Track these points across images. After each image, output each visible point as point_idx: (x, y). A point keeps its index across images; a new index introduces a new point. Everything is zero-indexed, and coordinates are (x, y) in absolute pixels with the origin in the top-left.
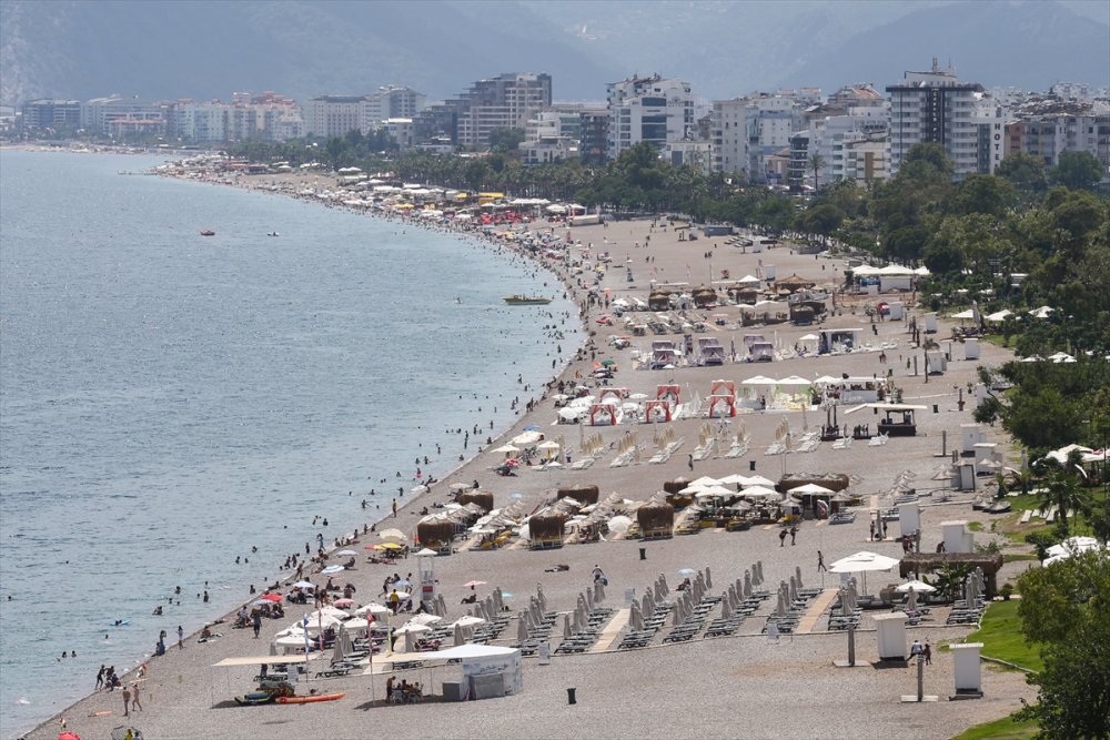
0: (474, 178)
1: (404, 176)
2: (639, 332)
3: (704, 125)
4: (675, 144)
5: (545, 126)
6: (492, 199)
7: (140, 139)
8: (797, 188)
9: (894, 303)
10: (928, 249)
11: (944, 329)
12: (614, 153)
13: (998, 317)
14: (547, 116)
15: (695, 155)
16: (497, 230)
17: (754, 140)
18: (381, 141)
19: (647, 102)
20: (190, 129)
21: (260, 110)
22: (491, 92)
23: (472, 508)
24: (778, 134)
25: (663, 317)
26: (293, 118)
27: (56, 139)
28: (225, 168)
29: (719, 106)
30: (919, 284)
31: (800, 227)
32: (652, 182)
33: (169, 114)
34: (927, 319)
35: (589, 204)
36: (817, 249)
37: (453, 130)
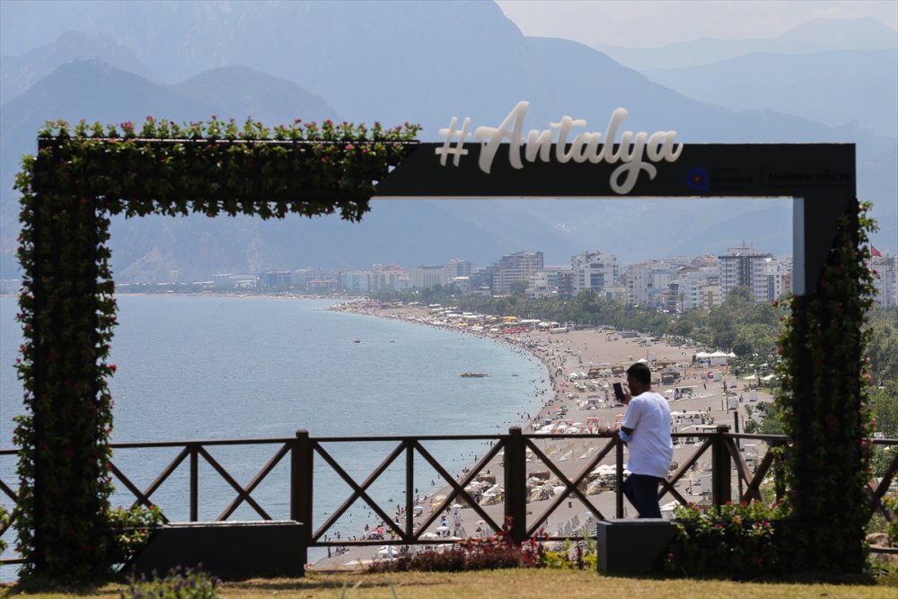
0: (500, 309)
1: (463, 308)
2: (582, 390)
3: (623, 278)
4: (609, 288)
5: (539, 280)
6: (509, 320)
7: (323, 291)
8: (672, 311)
9: (716, 372)
10: (735, 343)
11: (741, 385)
12: (575, 294)
13: (768, 378)
14: (540, 274)
15: (619, 294)
16: (512, 337)
17: (650, 285)
18: (452, 289)
19: (593, 266)
20: (350, 285)
21: (387, 273)
22: (511, 262)
23: (484, 484)
24: (662, 282)
25: (595, 382)
26: (405, 278)
27: (279, 291)
28: (368, 306)
29: (631, 268)
30: (730, 362)
31: (671, 332)
32: (594, 310)
33: (339, 278)
34: (731, 380)
35: (561, 322)
36: (679, 343)
37: (491, 282)
